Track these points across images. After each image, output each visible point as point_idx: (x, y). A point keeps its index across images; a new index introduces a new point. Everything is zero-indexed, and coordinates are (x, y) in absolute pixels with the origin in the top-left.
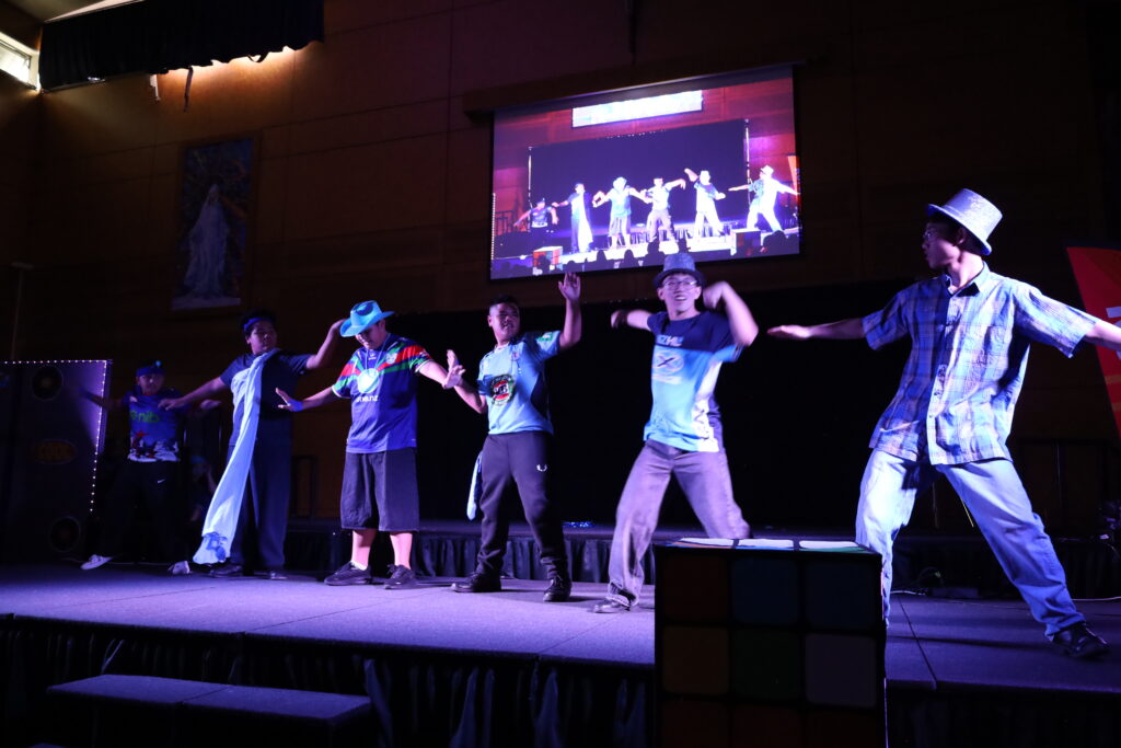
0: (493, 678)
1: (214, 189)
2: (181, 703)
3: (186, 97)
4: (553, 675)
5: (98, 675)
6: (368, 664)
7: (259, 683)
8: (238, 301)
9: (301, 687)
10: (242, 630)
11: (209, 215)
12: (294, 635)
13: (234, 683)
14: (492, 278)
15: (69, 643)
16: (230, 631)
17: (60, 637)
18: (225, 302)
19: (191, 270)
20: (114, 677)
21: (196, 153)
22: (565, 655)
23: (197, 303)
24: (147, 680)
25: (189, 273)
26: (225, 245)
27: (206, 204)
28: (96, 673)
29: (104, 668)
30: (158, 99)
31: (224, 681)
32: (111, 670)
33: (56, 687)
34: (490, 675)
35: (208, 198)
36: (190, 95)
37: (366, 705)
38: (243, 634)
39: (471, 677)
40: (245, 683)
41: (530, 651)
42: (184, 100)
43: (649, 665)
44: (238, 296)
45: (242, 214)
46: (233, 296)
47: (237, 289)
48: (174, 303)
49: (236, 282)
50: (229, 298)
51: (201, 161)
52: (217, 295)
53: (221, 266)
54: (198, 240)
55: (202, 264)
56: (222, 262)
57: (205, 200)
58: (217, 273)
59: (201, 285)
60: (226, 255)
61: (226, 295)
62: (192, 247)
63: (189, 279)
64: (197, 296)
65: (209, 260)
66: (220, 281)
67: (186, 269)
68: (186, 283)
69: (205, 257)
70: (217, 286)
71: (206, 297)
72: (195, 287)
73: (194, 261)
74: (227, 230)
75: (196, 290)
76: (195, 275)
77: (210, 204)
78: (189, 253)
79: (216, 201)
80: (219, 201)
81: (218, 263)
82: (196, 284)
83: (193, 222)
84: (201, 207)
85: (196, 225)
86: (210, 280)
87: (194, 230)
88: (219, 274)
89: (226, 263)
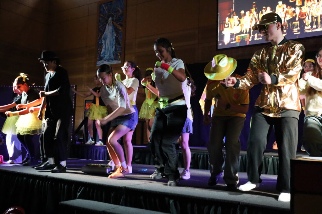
0: (221, 210)
1: (110, 19)
2: (104, 211)
4: (246, 211)
6: (171, 201)
7: (131, 206)
8: (120, 62)
9: (146, 208)
10: (125, 186)
11: (109, 29)
12: (143, 189)
13: (122, 205)
15: (66, 187)
16: (121, 186)
17: (63, 185)
18: (115, 62)
19: (103, 50)
20: (81, 200)
21: (104, 6)
22: (251, 203)
26: (115, 41)
27: (108, 25)
28: (75, 198)
29: (77, 197)
31: (119, 204)
32: (80, 197)
33: (62, 202)
34: (220, 209)
38: (125, 187)
39: (212, 209)
40: (126, 205)
41: (236, 200)
43: (288, 209)
44: (119, 60)
45: (120, 28)
46: (118, 60)
47: (120, 57)
48: (97, 63)
49: (119, 55)
50: (117, 61)
51: (105, 8)
52: (112, 60)
53: (114, 49)
54: (105, 39)
55: (107, 48)
56: (114, 47)
57: (107, 23)
58: (112, 51)
59: (106, 56)
60: (115, 45)
61: (116, 59)
62: (103, 42)
63: (102, 54)
64: (105, 60)
65: (109, 47)
66: (113, 54)
67: (101, 50)
68: (101, 56)
69: (108, 46)
70: (112, 57)
71: (108, 61)
72: (104, 57)
73: (104, 47)
74: (115, 35)
75: (105, 58)
76: (104, 52)
77: (109, 25)
78: (102, 44)
79: (111, 24)
80: (112, 24)
81: (112, 47)
82: (105, 56)
83: (103, 33)
84: (106, 26)
85: (104, 33)
86: (110, 54)
87: (103, 36)
88: (113, 51)
89: (115, 47)
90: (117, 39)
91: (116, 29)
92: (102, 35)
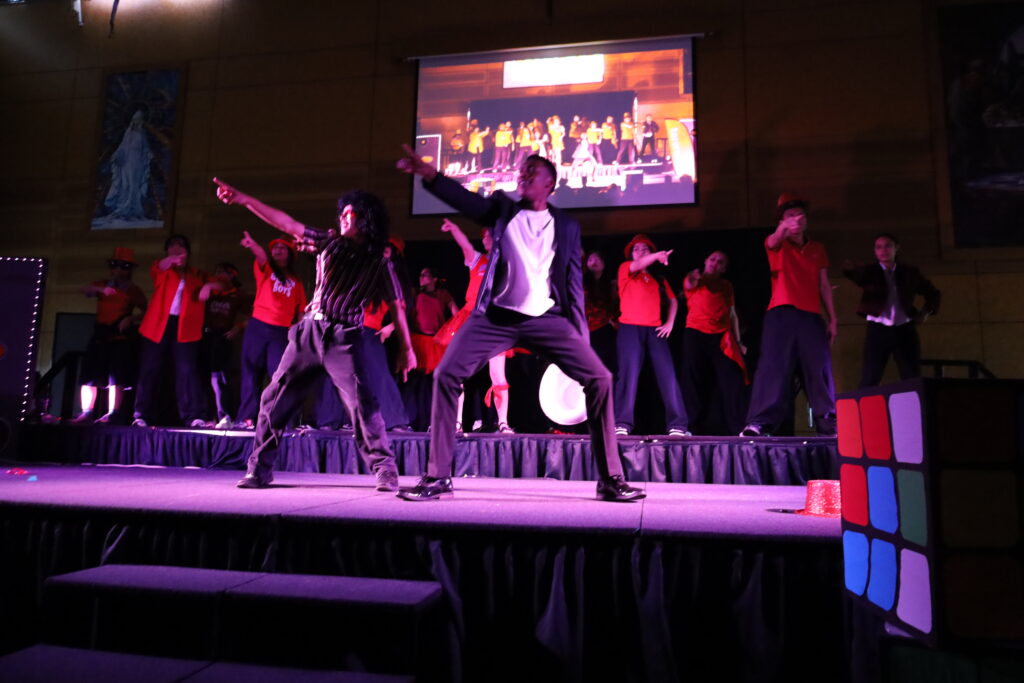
0: (584, 556)
1: (138, 115)
2: (223, 592)
3: (112, 23)
4: (658, 551)
5: (98, 565)
6: (434, 546)
8: (160, 224)
9: (350, 572)
10: (278, 512)
13: (269, 570)
14: (416, 211)
15: (57, 530)
17: (44, 524)
18: (146, 224)
19: (112, 192)
21: (120, 80)
23: (119, 224)
24: (162, 570)
25: (109, 196)
26: (148, 170)
27: (128, 130)
28: (94, 562)
29: (104, 557)
30: (82, 24)
31: (257, 568)
32: (112, 560)
33: (58, 578)
34: (581, 554)
35: (131, 124)
36: (115, 22)
37: (438, 590)
38: (279, 516)
39: (558, 557)
40: (280, 568)
42: (109, 27)
44: (160, 220)
45: (166, 141)
46: (155, 219)
47: (160, 212)
48: (94, 223)
49: (159, 206)
50: (151, 221)
51: (125, 87)
52: (139, 218)
53: (144, 190)
54: (120, 163)
55: (124, 187)
56: (145, 187)
57: (128, 125)
58: (139, 196)
59: (123, 206)
60: (149, 179)
61: (149, 218)
62: (114, 170)
63: (110, 200)
64: (118, 217)
65: (131, 183)
66: (143, 204)
67: (107, 191)
68: (107, 204)
69: (128, 180)
70: (139, 208)
71: (127, 218)
72: (116, 208)
73: (116, 183)
74: (151, 156)
75: (117, 211)
76: (116, 197)
77: (133, 129)
78: (111, 175)
79: (140, 127)
80: (143, 126)
81: (140, 187)
82: (118, 205)
83: (115, 146)
84: (124, 132)
85: (119, 149)
86: (132, 202)
87: (116, 154)
88: (142, 197)
89: (149, 187)
90: (154, 166)
91: (152, 143)
92: (111, 153)
